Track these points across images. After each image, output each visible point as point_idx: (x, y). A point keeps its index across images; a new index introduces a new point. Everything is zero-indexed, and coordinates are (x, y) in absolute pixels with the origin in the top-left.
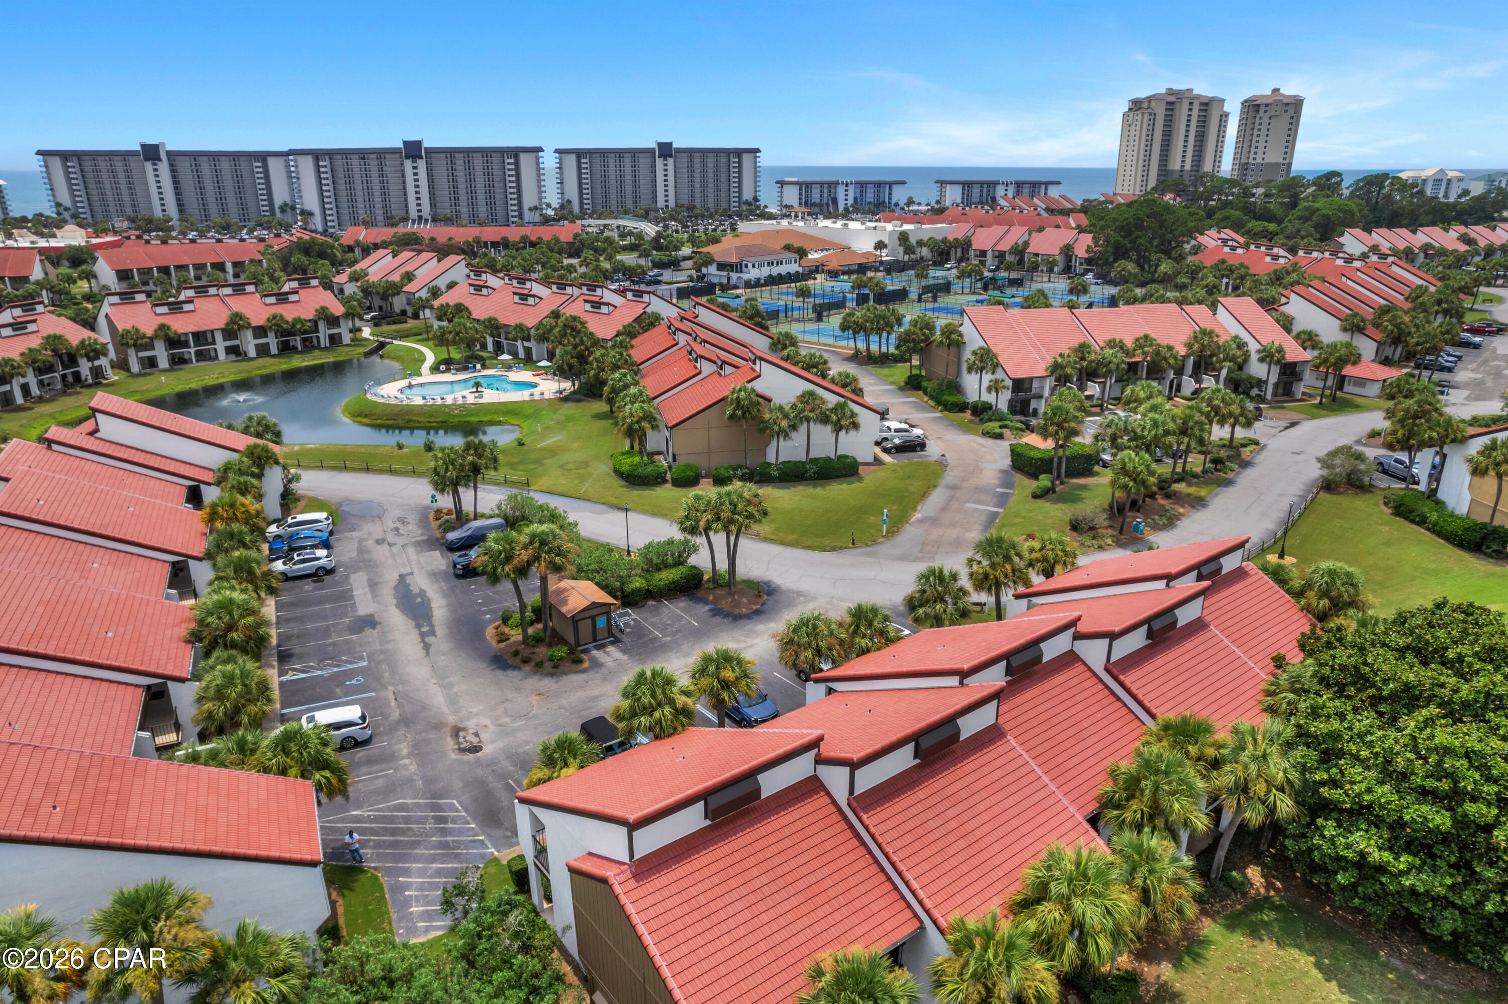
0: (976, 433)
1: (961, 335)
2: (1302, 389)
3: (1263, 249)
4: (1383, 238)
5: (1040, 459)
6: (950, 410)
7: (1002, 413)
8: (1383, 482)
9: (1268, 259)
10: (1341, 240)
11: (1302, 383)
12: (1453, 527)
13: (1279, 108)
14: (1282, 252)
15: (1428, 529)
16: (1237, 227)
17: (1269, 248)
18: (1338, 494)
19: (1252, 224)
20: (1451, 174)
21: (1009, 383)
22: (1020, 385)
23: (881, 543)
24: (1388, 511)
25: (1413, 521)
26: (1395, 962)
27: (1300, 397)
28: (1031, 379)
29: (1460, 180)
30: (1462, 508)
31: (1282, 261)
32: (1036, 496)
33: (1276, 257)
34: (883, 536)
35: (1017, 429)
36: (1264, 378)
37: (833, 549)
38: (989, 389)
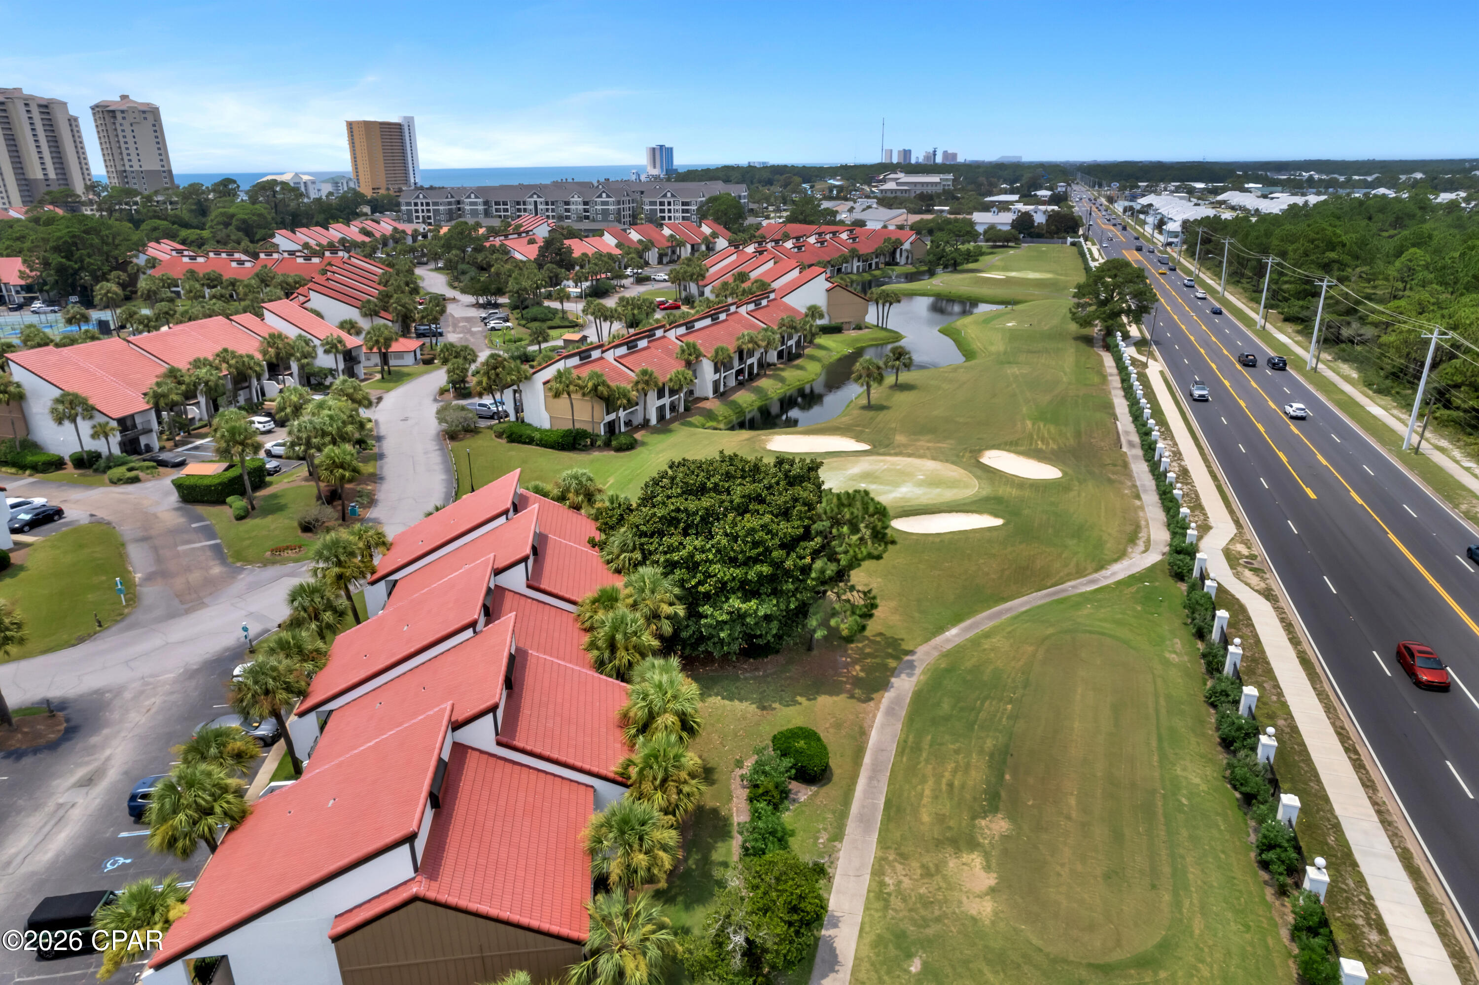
0: (103, 485)
1: (18, 385)
2: (363, 371)
3: (224, 255)
4: (304, 235)
5: (220, 484)
6: (43, 471)
7: (118, 457)
8: (483, 424)
9: (234, 264)
10: (275, 240)
11: (362, 365)
12: (554, 438)
13: (136, 115)
14: (244, 257)
15: (537, 445)
16: (172, 237)
17: (230, 254)
18: (461, 440)
19: (184, 233)
20: (305, 178)
21: (114, 424)
22: (126, 424)
23: (129, 614)
24: (503, 441)
25: (525, 443)
26: (748, 675)
27: (363, 377)
28: (132, 416)
29: (313, 183)
30: (546, 425)
31: (248, 265)
32: (240, 518)
33: (241, 262)
34: (127, 606)
35: (148, 468)
36: (334, 367)
37: (81, 640)
38: (94, 436)
